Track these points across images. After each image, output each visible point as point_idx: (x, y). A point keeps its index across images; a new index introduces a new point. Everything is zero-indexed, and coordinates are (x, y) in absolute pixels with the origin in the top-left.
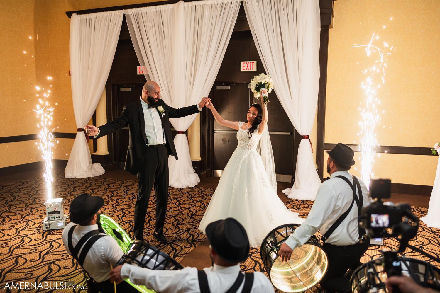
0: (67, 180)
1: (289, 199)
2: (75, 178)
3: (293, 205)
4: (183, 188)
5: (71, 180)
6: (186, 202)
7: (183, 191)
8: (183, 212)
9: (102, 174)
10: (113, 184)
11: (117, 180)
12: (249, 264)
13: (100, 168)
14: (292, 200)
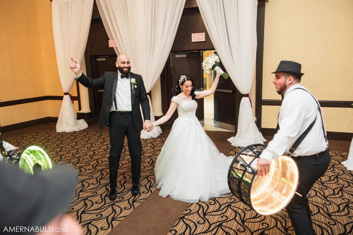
0: (58, 134)
1: (232, 146)
2: (64, 132)
3: (235, 152)
4: (148, 138)
5: (61, 134)
6: (149, 151)
7: (148, 141)
8: (145, 161)
9: (85, 128)
10: (93, 137)
11: (97, 133)
12: (194, 208)
13: (84, 123)
14: (235, 147)
